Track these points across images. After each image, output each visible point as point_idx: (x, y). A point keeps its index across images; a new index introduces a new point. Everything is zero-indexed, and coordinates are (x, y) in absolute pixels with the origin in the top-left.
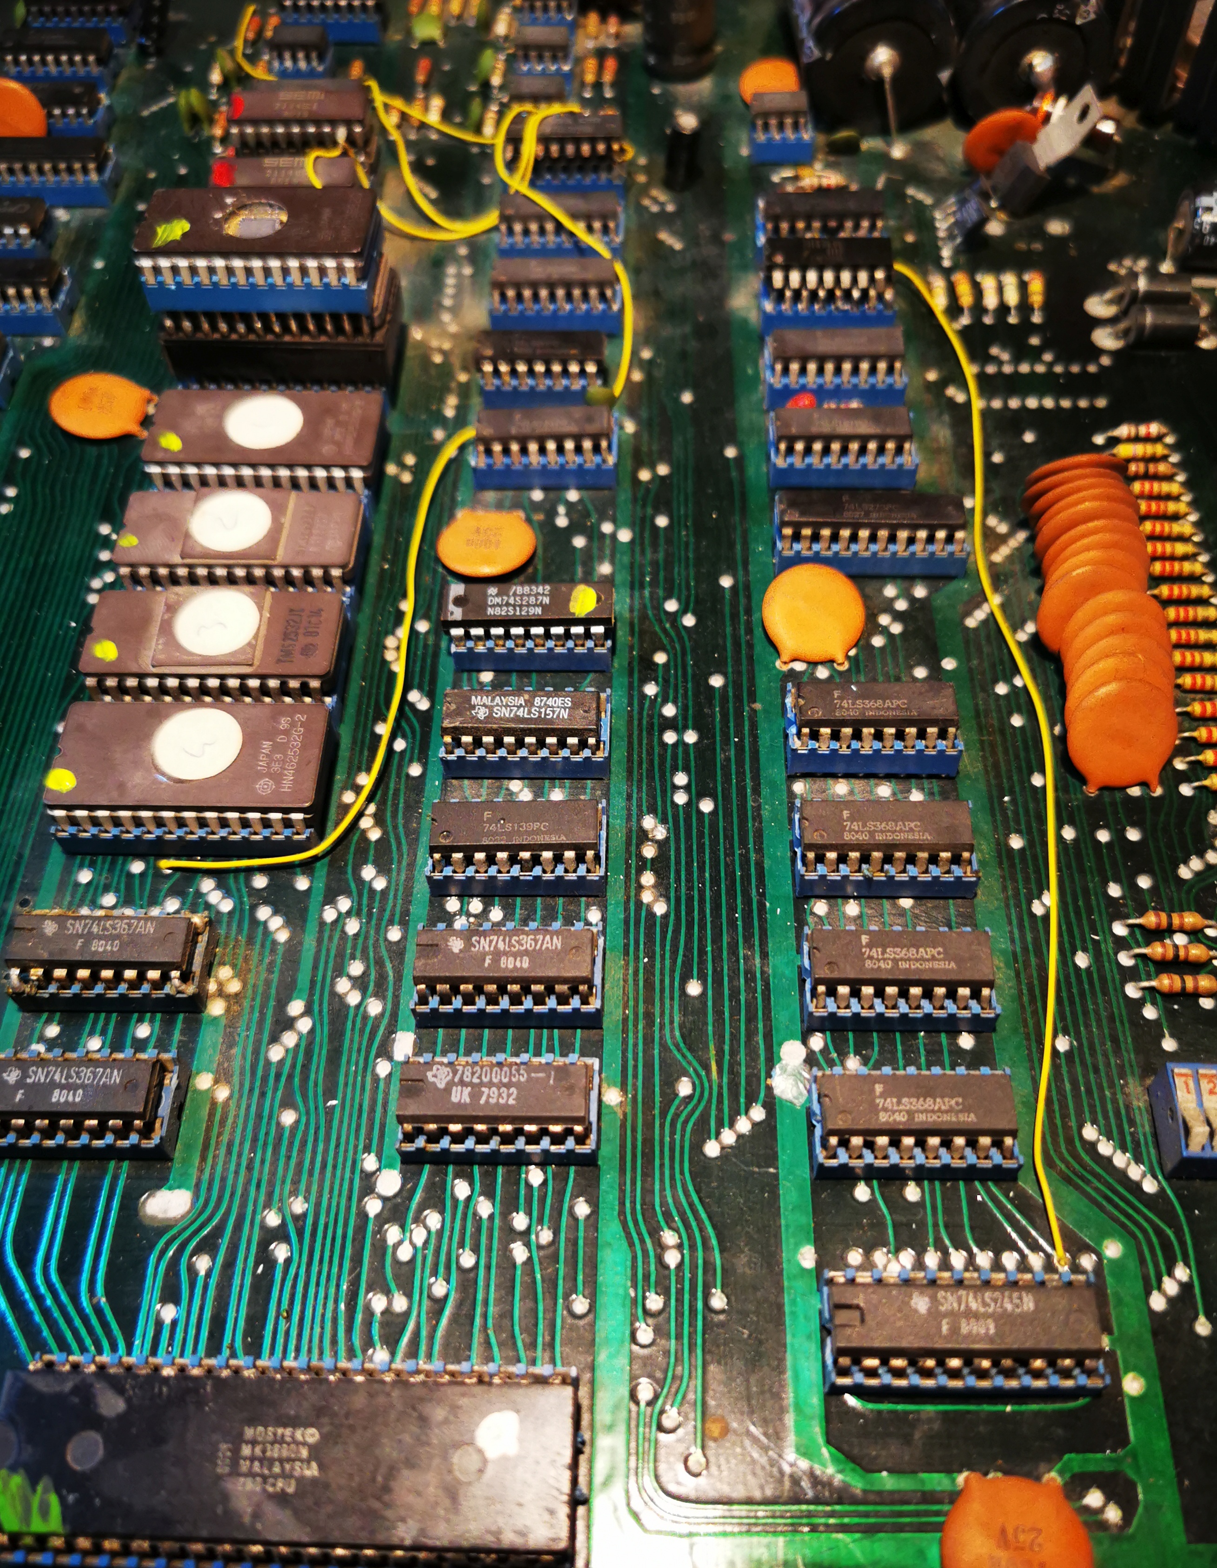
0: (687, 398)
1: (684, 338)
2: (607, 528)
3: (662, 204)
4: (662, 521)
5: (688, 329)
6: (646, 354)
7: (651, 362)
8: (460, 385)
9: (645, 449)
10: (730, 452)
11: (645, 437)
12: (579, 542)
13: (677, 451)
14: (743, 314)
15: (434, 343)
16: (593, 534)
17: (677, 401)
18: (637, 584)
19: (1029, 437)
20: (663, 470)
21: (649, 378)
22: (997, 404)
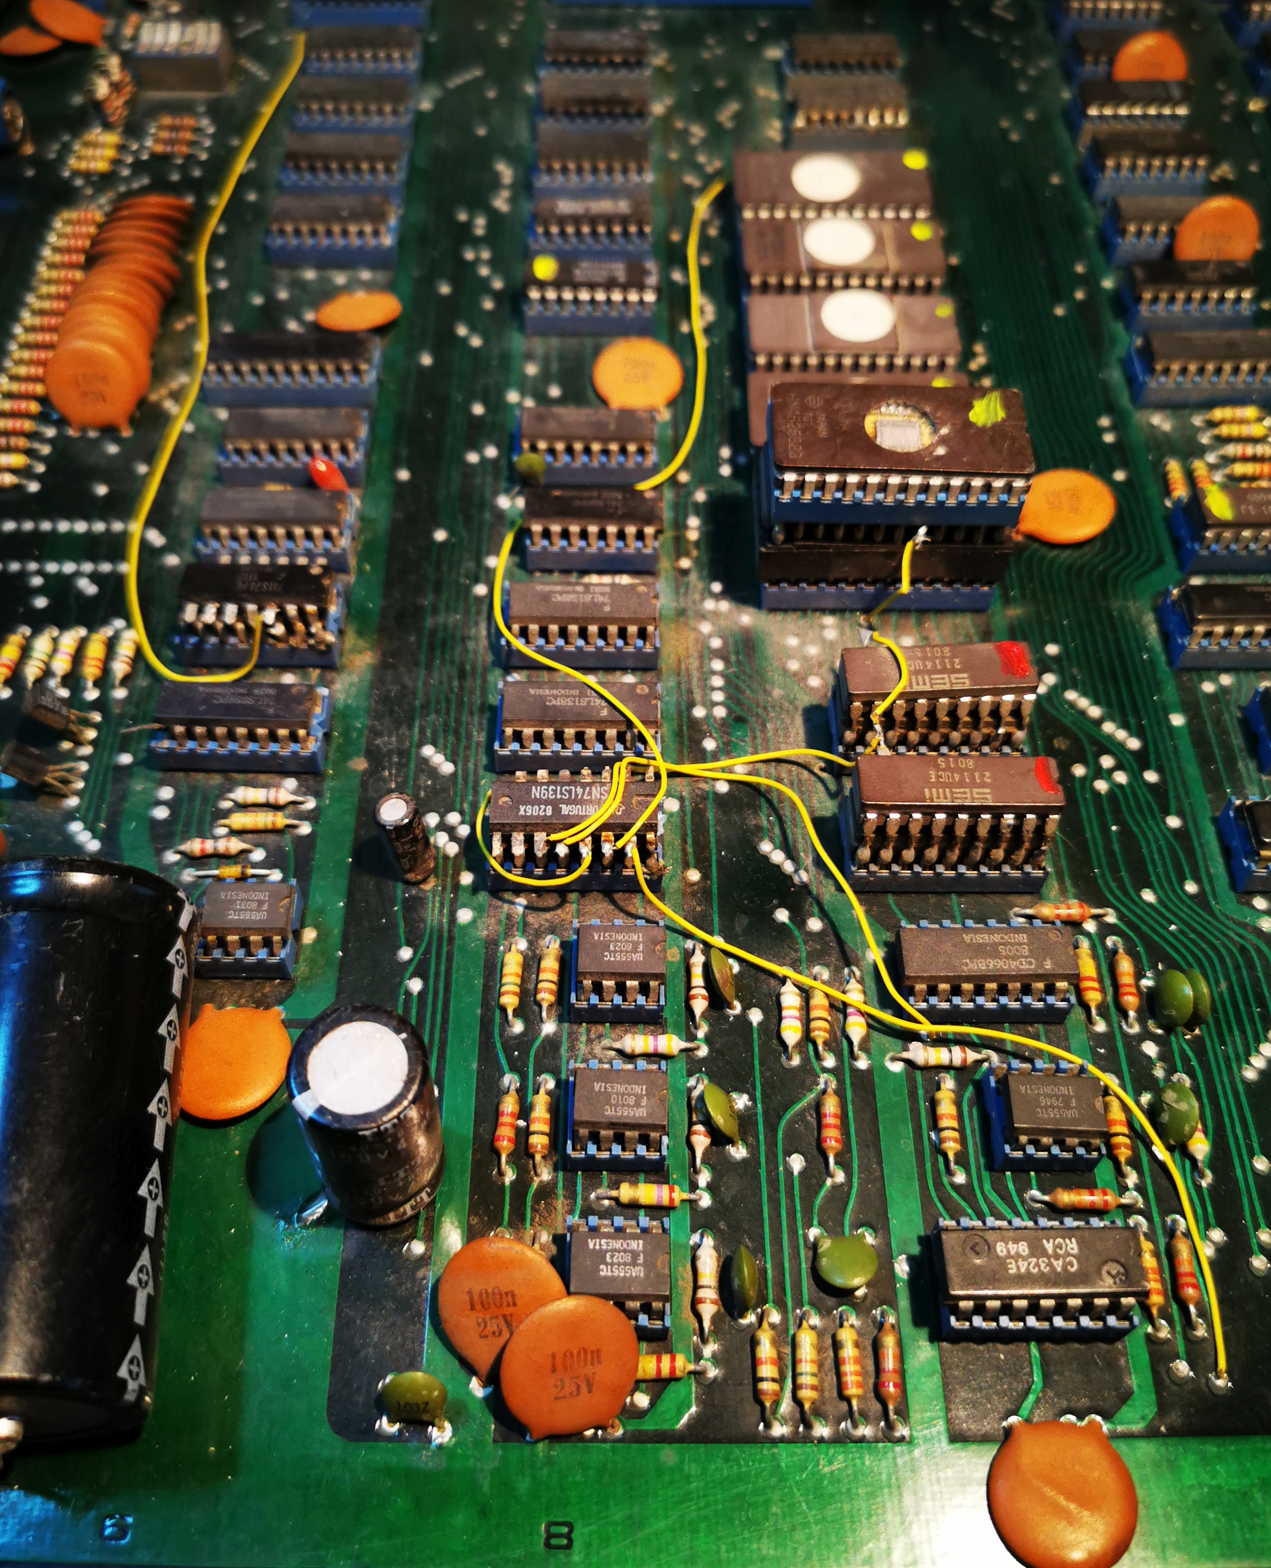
0: (440, 535)
1: (435, 610)
2: (529, 403)
3: (443, 826)
4: (478, 409)
5: (429, 623)
6: (481, 590)
7: (477, 581)
8: (687, 554)
9: (489, 480)
10: (404, 475)
11: (488, 492)
12: (555, 392)
13: (456, 476)
14: (361, 643)
15: (724, 606)
16: (542, 398)
17: (452, 532)
18: (506, 359)
19: (102, 490)
20: (473, 458)
21: (479, 562)
22: (118, 526)
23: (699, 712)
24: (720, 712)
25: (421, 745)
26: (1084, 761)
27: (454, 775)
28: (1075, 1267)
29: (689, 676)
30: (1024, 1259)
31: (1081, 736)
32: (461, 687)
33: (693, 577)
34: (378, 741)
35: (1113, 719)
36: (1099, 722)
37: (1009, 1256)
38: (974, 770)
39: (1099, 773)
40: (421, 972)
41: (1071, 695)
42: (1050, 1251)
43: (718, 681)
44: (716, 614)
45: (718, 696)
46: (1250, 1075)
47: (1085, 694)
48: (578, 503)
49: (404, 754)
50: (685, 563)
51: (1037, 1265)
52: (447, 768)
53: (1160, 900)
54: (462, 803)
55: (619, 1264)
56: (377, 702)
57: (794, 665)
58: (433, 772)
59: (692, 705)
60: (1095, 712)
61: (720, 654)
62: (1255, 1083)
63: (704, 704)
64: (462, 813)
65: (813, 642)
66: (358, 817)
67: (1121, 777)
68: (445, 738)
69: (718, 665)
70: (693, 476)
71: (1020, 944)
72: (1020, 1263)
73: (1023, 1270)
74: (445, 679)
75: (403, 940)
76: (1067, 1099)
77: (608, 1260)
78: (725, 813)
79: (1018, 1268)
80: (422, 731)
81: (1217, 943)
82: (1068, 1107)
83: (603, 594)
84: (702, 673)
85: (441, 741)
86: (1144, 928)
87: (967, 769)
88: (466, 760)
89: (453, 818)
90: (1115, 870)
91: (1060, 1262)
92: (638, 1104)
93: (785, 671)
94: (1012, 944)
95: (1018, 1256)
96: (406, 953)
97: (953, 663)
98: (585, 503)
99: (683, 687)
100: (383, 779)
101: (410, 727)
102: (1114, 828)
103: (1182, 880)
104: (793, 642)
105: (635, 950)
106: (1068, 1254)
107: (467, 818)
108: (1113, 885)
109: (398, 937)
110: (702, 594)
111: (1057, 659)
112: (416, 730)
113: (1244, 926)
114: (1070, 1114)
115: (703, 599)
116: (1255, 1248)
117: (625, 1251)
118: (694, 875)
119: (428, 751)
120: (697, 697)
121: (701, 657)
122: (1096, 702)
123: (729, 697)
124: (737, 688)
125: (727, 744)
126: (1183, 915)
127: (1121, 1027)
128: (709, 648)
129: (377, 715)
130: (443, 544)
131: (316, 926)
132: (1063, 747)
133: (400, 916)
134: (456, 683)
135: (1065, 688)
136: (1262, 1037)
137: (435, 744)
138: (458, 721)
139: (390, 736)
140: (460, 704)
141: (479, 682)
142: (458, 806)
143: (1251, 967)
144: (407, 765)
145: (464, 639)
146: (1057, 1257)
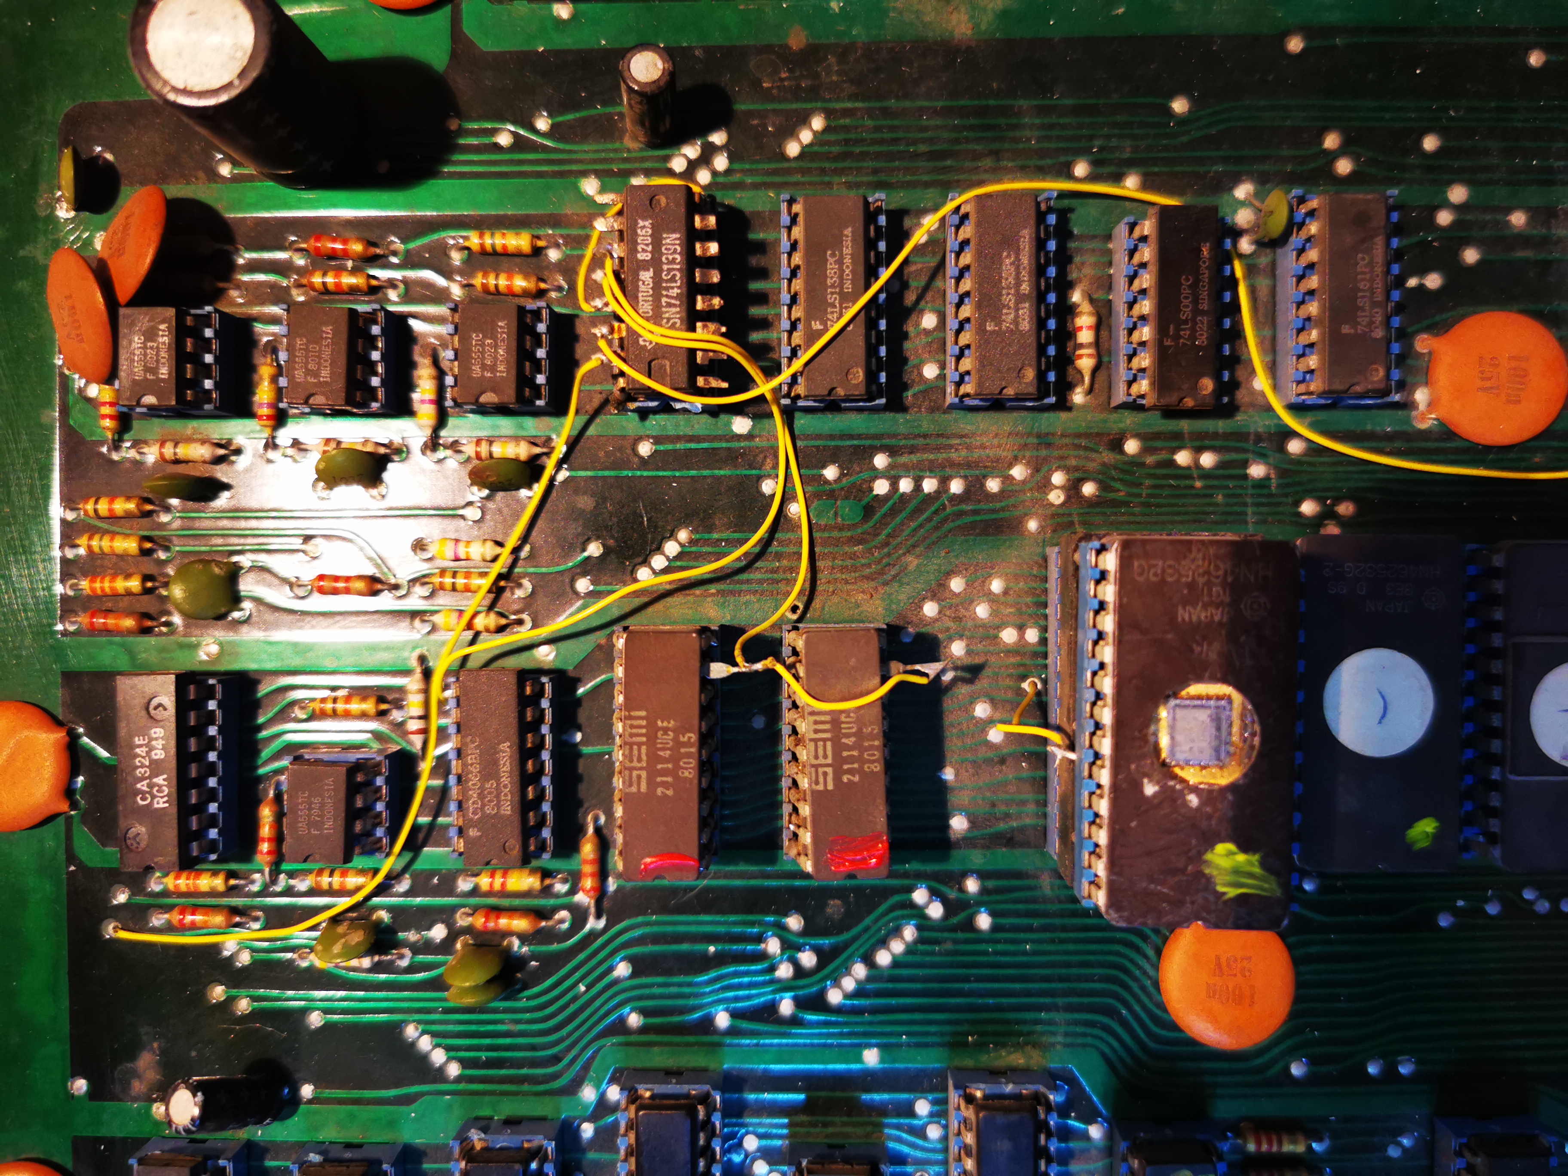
1: (1044, 110)
3: (709, 151)
5: (1023, 104)
6: (1081, 169)
8: (1149, 450)
10: (1295, 45)
12: (1472, 256)
14: (987, 18)
15: (1057, 499)
17: (1183, 121)
20: (1332, 142)
23: (880, 461)
24: (881, 487)
25: (829, 114)
26: (807, 931)
27: (783, 157)
28: (141, 803)
29: (938, 449)
30: (148, 753)
31: (846, 936)
32: (916, 156)
33: (1108, 457)
34: (831, 59)
35: (869, 979)
36: (869, 960)
37: (151, 739)
38: (676, 777)
39: (790, 946)
40: (519, 144)
41: (909, 933)
42: (155, 780)
43: (929, 485)
44: (1046, 485)
45: (905, 485)
46: (411, 1032)
47: (910, 950)
48: (1186, 283)
49: (813, 93)
50: (1131, 446)
51: (143, 766)
52: (793, 149)
53: (617, 981)
54: (743, 171)
55: (145, 355)
56: (892, 49)
57: (957, 584)
58: (790, 131)
59: (892, 451)
60: (883, 958)
61: (975, 488)
62: (401, 1032)
63: (890, 467)
64: (728, 172)
65: (994, 613)
66: (721, 48)
67: (785, 971)
68: (837, 143)
69: (956, 487)
70: (1297, 461)
71: (498, 806)
72: (144, 749)
73: (138, 751)
74: (929, 134)
75: (560, 119)
76: (318, 825)
77: (149, 344)
78: (730, 489)
79: (141, 746)
80: (847, 112)
81: (564, 1032)
82: (311, 824)
83: (1016, 322)
84: (942, 467)
85: (832, 137)
86: (582, 956)
87: (677, 767)
88: (804, 172)
89: (721, 162)
90: (657, 939)
91: (145, 788)
92: (308, 372)
93: (949, 574)
94: (498, 796)
95: (151, 749)
96: (543, 124)
97: (851, 772)
98: (1186, 291)
99: (920, 441)
100: (776, 71)
101: (853, 97)
102: (712, 949)
103: (644, 1012)
104: (996, 586)
105: (484, 367)
106: (153, 797)
107: (721, 180)
108: (637, 933)
109: (562, 114)
110: (1076, 469)
111: (970, 925)
112: (849, 105)
113: (586, 1067)
114: (302, 825)
115: (1067, 470)
116: (234, 992)
117: (157, 361)
118: (645, 449)
119: (818, 123)
120: (904, 459)
121: (969, 465)
122: (896, 963)
123: (904, 499)
124: (918, 511)
125: (832, 495)
126: (598, 1003)
127: (464, 906)
128: (985, 477)
129: (872, 50)
130: (1168, 112)
131: (574, 17)
132: (829, 910)
133: (592, 112)
134: (922, 148)
135: (919, 928)
136: (453, 1054)
137: (827, 130)
138: (863, 156)
139: (838, 73)
140: (890, 157)
141: (925, 178)
142: (737, 166)
143: (534, 1063)
144: (797, 99)
145: (996, 154)
146: (151, 786)
